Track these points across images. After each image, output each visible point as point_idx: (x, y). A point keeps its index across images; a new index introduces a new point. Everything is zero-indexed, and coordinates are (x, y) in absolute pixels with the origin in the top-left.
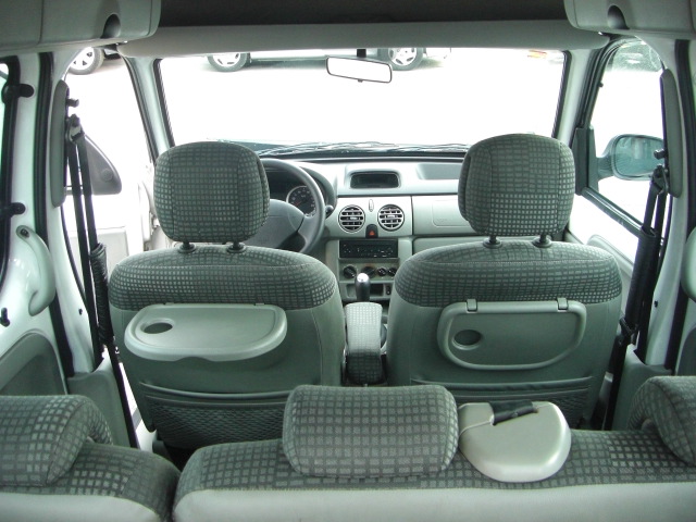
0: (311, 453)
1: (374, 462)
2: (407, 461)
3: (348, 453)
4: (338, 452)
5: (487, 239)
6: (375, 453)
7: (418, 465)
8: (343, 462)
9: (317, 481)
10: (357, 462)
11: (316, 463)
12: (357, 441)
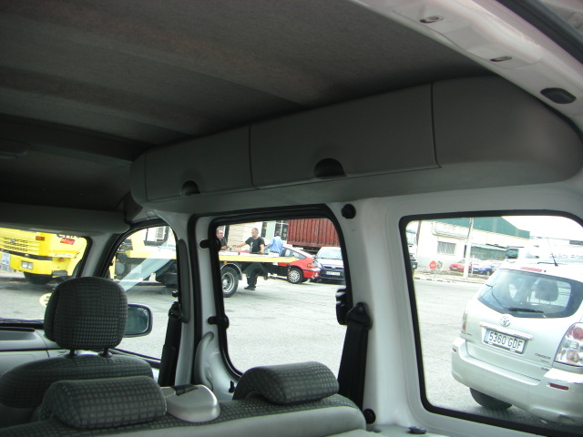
0: (88, 409)
1: (127, 412)
2: (145, 410)
3: (110, 408)
4: (105, 407)
5: (68, 352)
6: (126, 406)
7: (151, 411)
8: (109, 414)
9: (99, 431)
10: (117, 413)
11: (92, 416)
12: (114, 400)
